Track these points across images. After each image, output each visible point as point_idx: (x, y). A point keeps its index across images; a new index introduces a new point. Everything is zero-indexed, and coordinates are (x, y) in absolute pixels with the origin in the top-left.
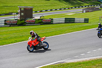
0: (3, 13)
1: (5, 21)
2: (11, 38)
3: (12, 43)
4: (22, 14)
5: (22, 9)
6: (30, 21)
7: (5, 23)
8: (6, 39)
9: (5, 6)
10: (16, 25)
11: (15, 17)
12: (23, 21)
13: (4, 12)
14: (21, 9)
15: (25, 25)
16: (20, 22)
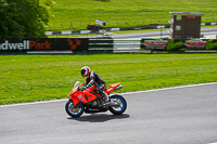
0: (137, 24)
1: (143, 41)
2: (153, 77)
3: (155, 87)
4: (178, 28)
5: (179, 18)
6: (194, 44)
7: (142, 46)
8: (143, 79)
9: (143, 11)
10: (165, 50)
11: (163, 34)
12: (180, 44)
13: (141, 23)
14: (175, 17)
15: (183, 52)
16: (173, 46)
